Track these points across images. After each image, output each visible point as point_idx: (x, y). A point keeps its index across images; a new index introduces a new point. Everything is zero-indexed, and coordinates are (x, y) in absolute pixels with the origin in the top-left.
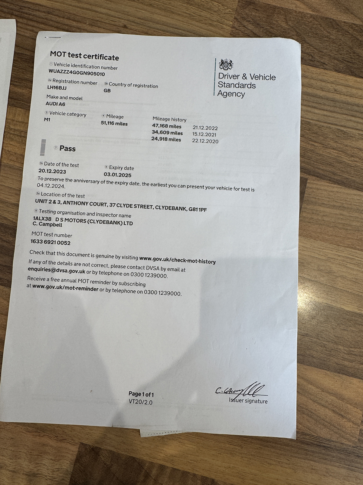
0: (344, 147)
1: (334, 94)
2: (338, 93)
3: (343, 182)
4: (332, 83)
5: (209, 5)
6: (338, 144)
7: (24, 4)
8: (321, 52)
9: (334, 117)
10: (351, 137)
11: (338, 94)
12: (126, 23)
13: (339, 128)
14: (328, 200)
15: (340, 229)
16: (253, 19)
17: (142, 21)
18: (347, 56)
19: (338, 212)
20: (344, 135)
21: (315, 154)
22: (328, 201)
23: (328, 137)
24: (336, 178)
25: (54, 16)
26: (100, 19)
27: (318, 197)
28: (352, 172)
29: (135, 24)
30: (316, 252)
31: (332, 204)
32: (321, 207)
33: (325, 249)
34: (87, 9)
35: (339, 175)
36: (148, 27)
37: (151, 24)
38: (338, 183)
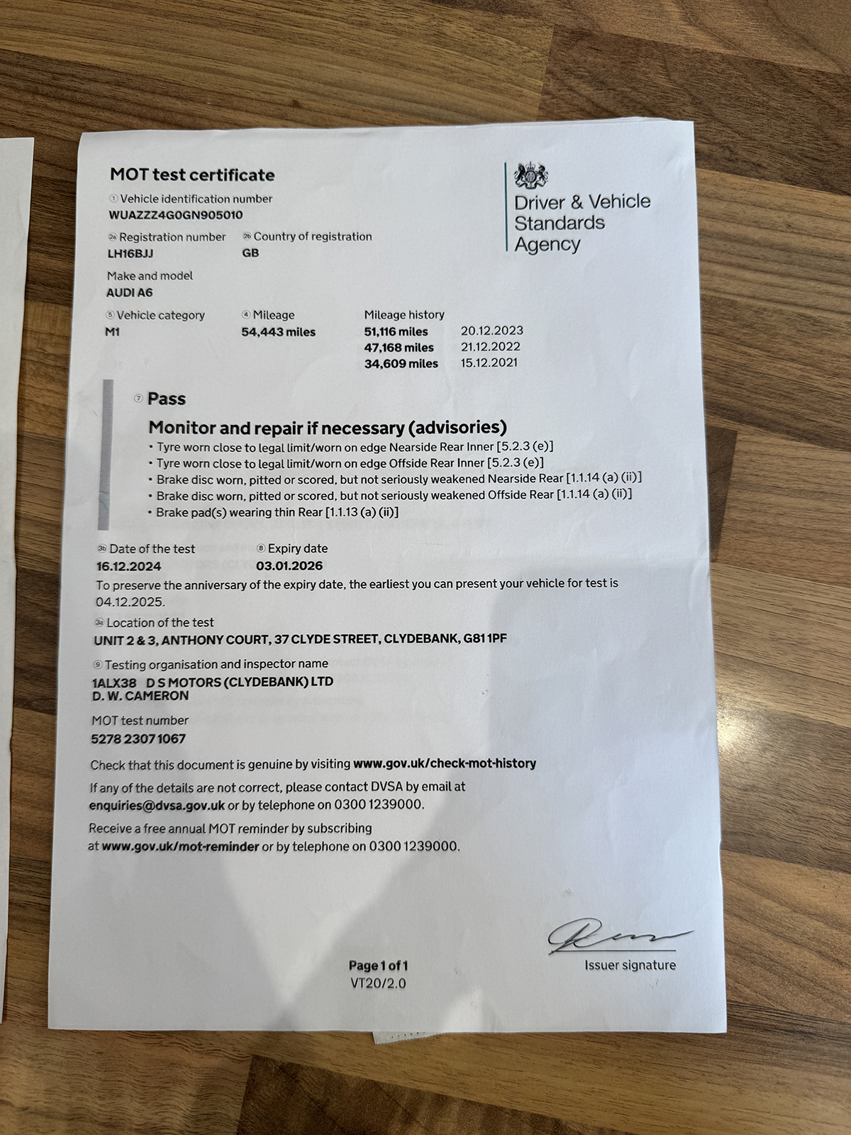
0: (816, 355)
1: (787, 235)
2: (795, 231)
3: (817, 435)
4: (781, 209)
5: (488, 44)
6: (801, 349)
7: (62, 67)
8: (750, 138)
9: (788, 287)
10: (831, 330)
11: (795, 233)
12: (297, 95)
13: (802, 311)
14: (786, 477)
15: (818, 543)
16: (589, 72)
17: (335, 90)
18: (810, 145)
19: (811, 503)
20: (815, 328)
21: (750, 373)
22: (788, 481)
23: (777, 334)
24: (801, 425)
25: (131, 91)
26: (238, 90)
27: (763, 473)
28: (838, 411)
29: (317, 98)
30: (766, 598)
31: (795, 486)
32: (771, 495)
33: (786, 591)
34: (205, 69)
35: (808, 419)
36: (349, 102)
37: (355, 95)
38: (806, 438)
